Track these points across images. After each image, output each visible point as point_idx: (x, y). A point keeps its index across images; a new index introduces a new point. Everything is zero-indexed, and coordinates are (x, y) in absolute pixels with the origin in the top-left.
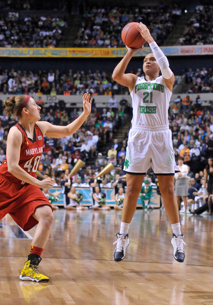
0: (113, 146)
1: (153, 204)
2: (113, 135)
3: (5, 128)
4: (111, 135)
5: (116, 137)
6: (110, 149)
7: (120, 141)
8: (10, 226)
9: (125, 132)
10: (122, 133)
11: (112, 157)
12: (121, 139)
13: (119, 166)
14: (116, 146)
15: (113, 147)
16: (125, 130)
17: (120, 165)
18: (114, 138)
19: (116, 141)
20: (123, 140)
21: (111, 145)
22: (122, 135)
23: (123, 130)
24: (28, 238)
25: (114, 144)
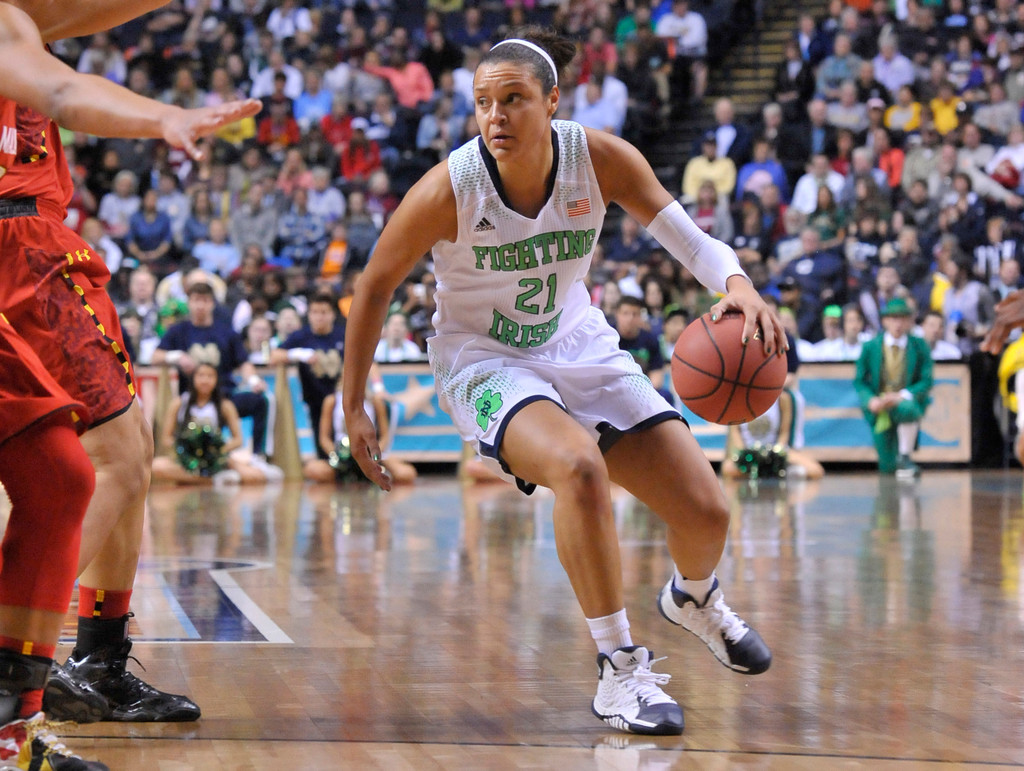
0: (709, 135)
1: (932, 442)
2: (711, 79)
3: (133, 52)
4: (701, 75)
5: (723, 86)
6: (698, 152)
7: (747, 109)
8: (167, 576)
9: (777, 59)
10: (756, 66)
11: (706, 195)
12: (752, 98)
13: (746, 245)
14: (726, 136)
15: (714, 142)
16: (777, 48)
17: (748, 239)
18: (714, 92)
19: (723, 107)
20: (762, 105)
21: (700, 132)
22: (756, 78)
23: (763, 48)
24: (263, 638)
25: (715, 127)
